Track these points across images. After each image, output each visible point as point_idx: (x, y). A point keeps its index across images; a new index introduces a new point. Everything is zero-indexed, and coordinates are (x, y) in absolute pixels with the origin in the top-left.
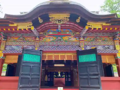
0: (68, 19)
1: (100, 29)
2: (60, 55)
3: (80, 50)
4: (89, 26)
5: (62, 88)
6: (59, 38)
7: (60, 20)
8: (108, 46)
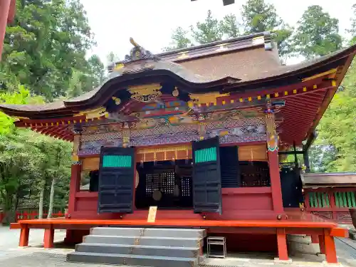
0: (160, 93)
1: (212, 104)
2: (165, 151)
3: (196, 140)
4: (194, 100)
5: (156, 208)
6: (162, 120)
7: (147, 96)
8: (253, 127)
